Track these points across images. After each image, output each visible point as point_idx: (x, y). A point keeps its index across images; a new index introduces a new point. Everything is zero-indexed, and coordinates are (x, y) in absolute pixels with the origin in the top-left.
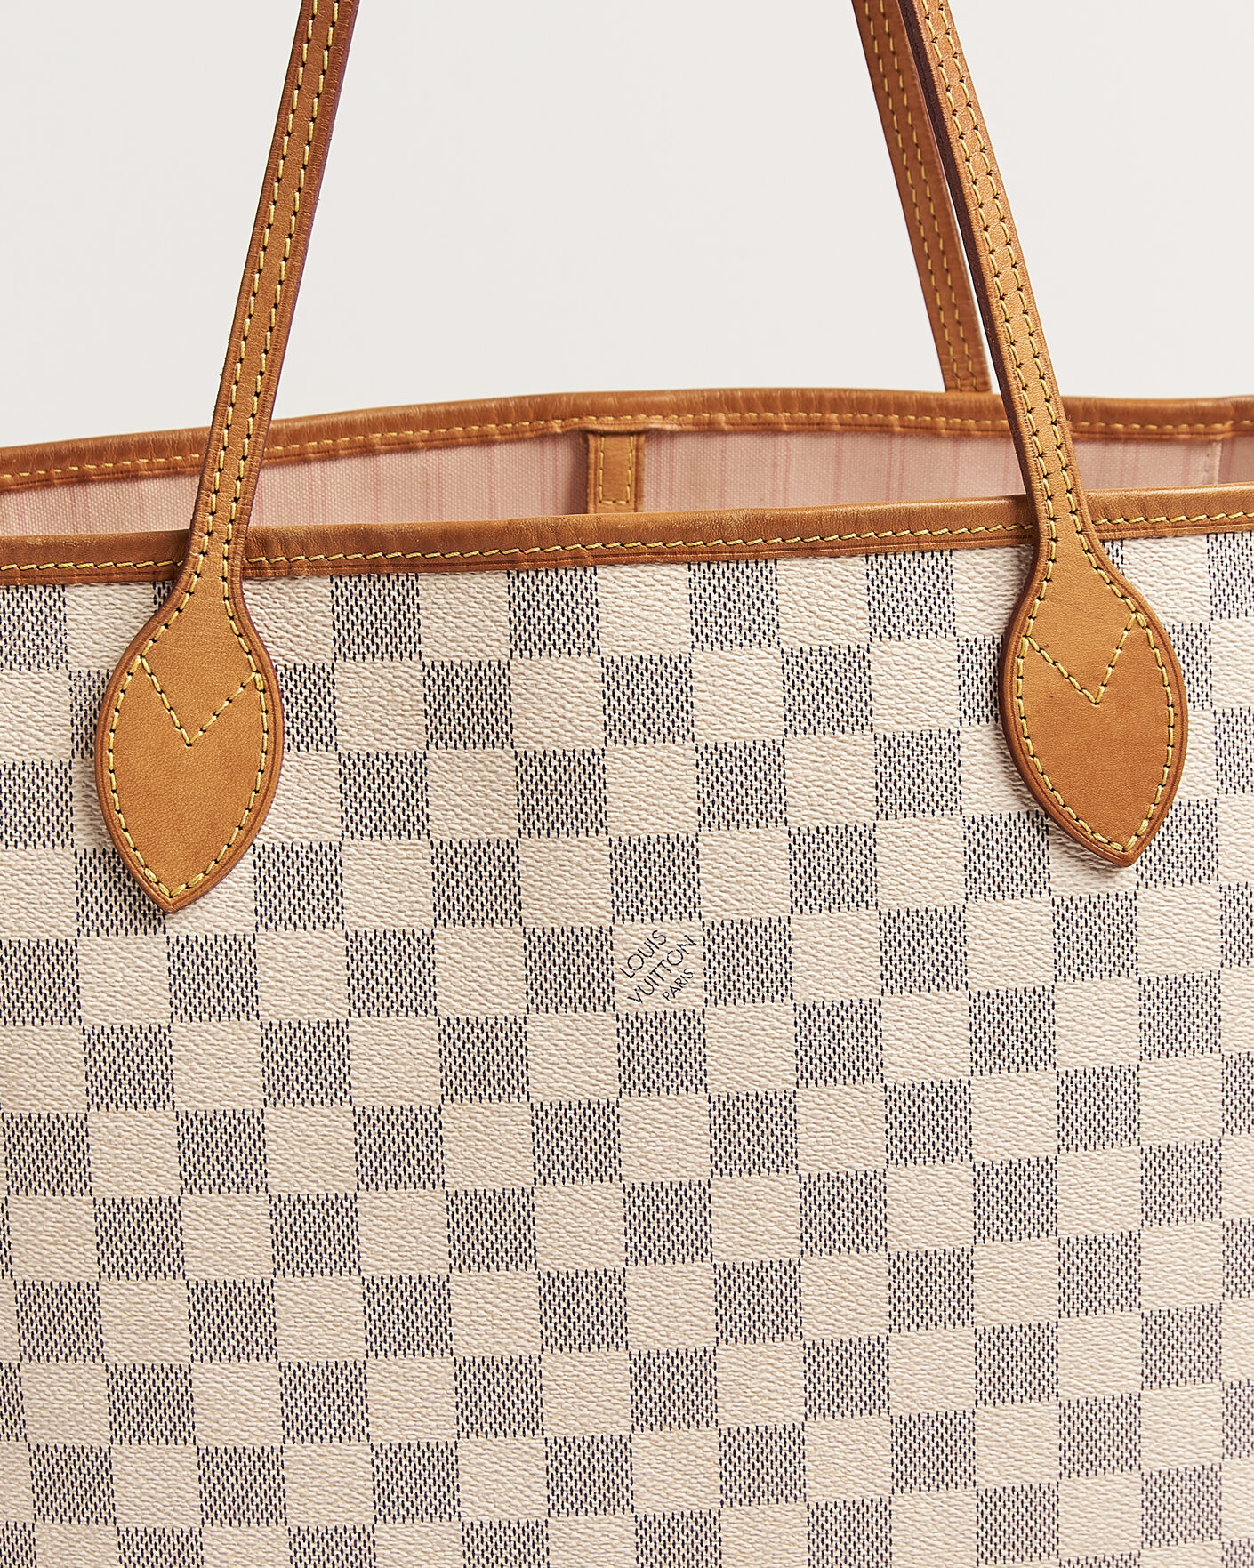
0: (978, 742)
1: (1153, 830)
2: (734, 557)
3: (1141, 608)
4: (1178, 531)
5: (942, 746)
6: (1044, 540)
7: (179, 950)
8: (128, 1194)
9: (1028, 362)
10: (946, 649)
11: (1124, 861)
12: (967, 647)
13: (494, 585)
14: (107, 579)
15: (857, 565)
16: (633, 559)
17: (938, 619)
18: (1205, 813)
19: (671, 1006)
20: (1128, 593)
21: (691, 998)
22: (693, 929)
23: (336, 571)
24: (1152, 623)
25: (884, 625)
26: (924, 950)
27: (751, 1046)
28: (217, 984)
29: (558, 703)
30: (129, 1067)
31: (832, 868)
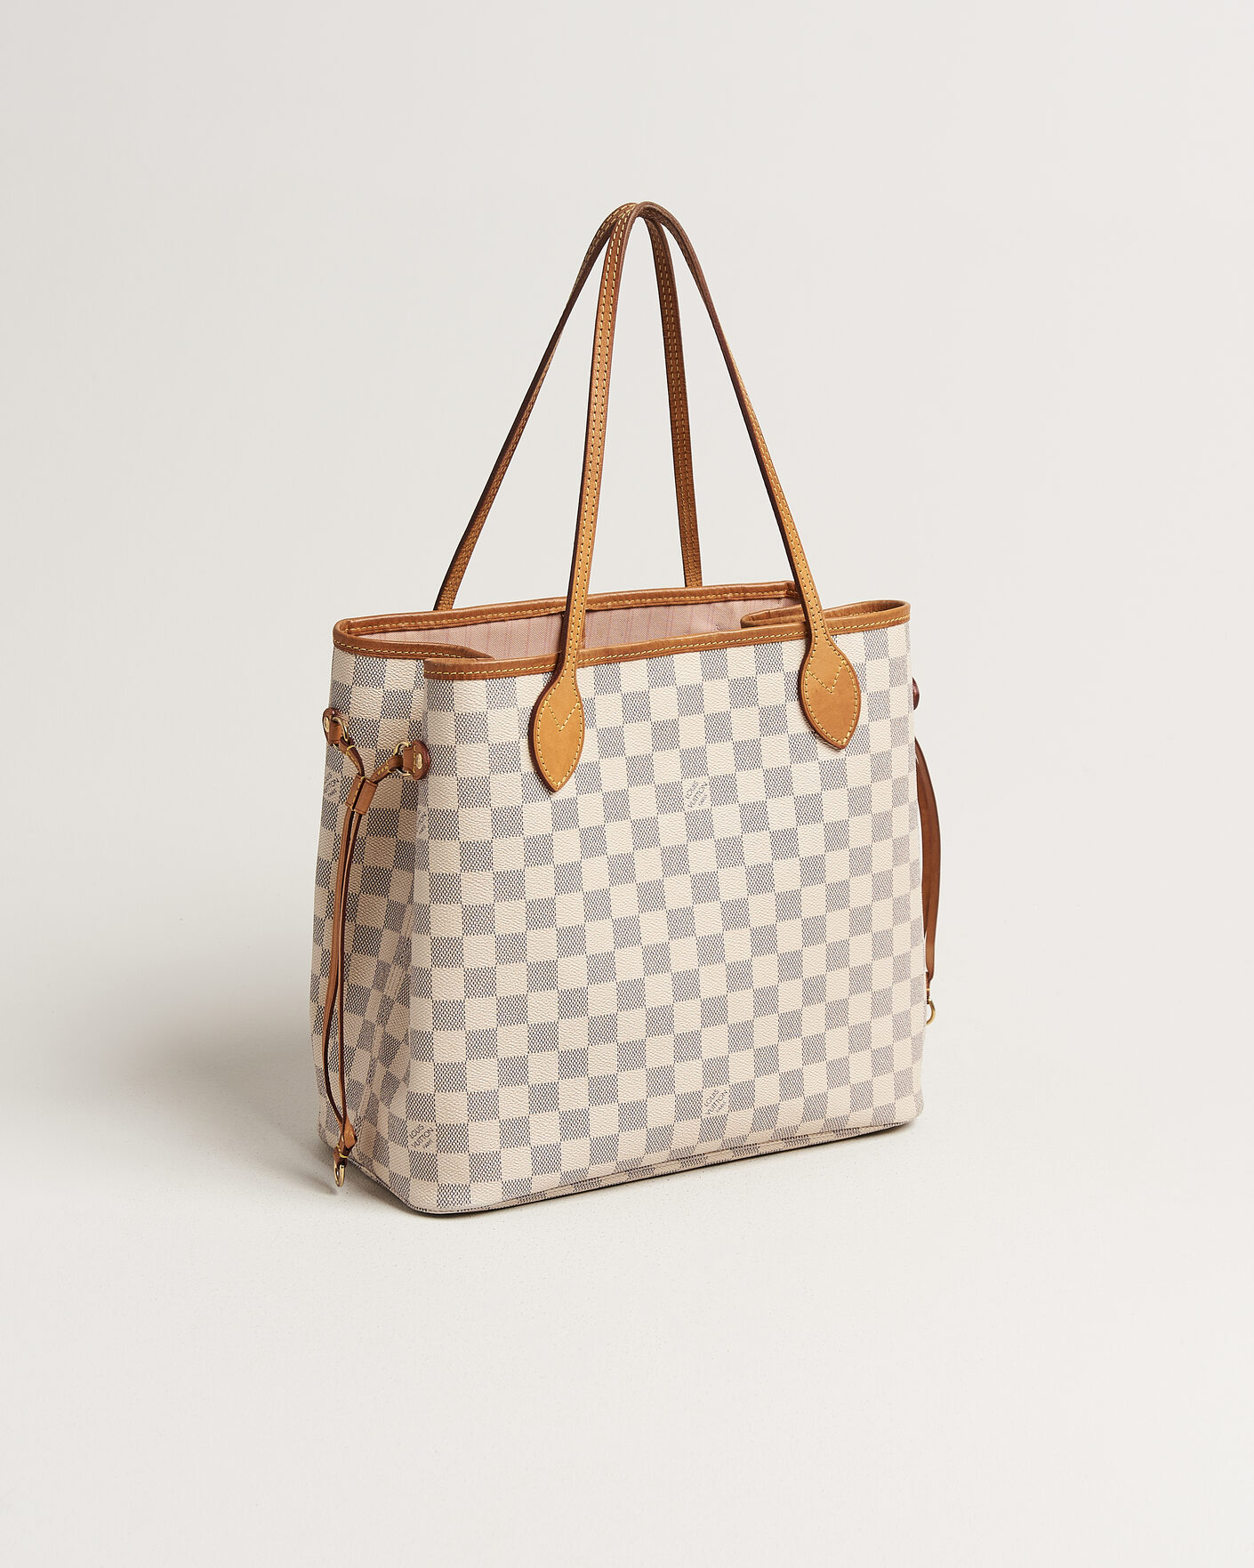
0: (793, 707)
1: (851, 736)
2: (711, 648)
3: (845, 658)
4: (854, 631)
5: (780, 710)
6: (813, 637)
7: (554, 804)
8: (538, 897)
9: (805, 577)
10: (780, 676)
11: (843, 747)
12: (787, 675)
13: (642, 664)
14: (529, 673)
15: (752, 648)
16: (682, 651)
17: (777, 665)
18: (866, 728)
19: (702, 808)
20: (840, 653)
21: (707, 805)
22: (705, 779)
23: (596, 664)
24: (848, 664)
25: (760, 669)
26: (779, 782)
27: (727, 820)
28: (566, 817)
29: (664, 703)
30: (539, 850)
31: (748, 755)
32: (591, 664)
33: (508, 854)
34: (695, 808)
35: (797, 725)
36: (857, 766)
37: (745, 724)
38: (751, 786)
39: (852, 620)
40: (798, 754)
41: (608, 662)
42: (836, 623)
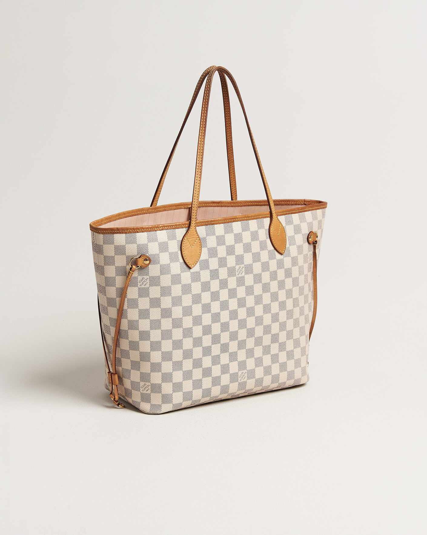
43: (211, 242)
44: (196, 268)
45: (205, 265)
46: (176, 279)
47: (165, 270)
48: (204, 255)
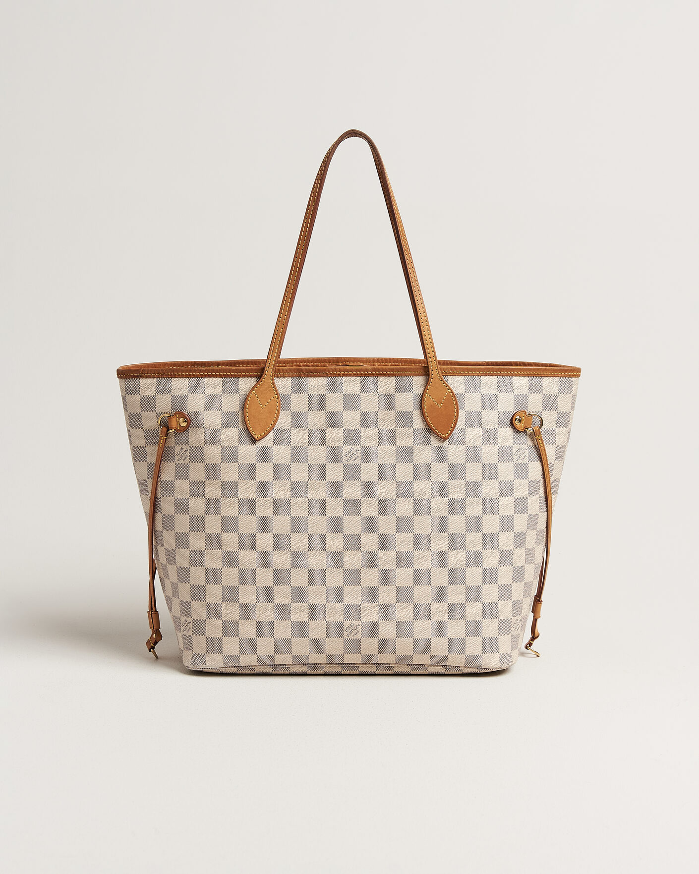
0: (417, 414)
1: (451, 433)
2: (369, 376)
3: (450, 389)
4: (459, 375)
5: (409, 414)
6: (430, 374)
7: (258, 448)
8: (245, 498)
10: (410, 395)
11: (446, 439)
12: (415, 395)
13: (322, 379)
14: (248, 376)
15: (393, 378)
16: (350, 375)
17: (409, 389)
18: (462, 431)
20: (447, 386)
21: (358, 461)
23: (292, 376)
24: (452, 392)
25: (398, 390)
26: (405, 455)
27: (370, 472)
28: (265, 456)
29: (334, 402)
30: (247, 472)
31: (387, 437)
32: (289, 376)
33: (230, 472)
34: (351, 462)
35: (418, 424)
36: (456, 452)
37: (387, 420)
38: (387, 455)
39: (456, 368)
40: (417, 440)
41: (300, 376)
42: (447, 369)
43: (299, 403)
44: (268, 441)
45: (284, 438)
46: (230, 454)
47: (212, 437)
48: (284, 421)
